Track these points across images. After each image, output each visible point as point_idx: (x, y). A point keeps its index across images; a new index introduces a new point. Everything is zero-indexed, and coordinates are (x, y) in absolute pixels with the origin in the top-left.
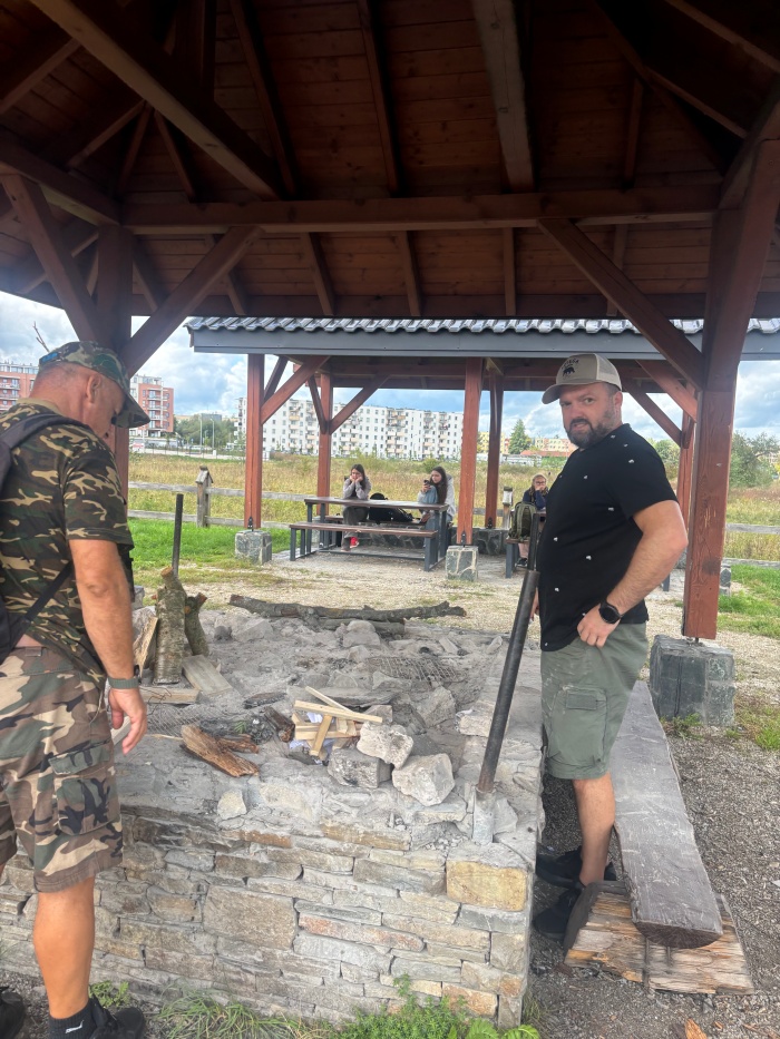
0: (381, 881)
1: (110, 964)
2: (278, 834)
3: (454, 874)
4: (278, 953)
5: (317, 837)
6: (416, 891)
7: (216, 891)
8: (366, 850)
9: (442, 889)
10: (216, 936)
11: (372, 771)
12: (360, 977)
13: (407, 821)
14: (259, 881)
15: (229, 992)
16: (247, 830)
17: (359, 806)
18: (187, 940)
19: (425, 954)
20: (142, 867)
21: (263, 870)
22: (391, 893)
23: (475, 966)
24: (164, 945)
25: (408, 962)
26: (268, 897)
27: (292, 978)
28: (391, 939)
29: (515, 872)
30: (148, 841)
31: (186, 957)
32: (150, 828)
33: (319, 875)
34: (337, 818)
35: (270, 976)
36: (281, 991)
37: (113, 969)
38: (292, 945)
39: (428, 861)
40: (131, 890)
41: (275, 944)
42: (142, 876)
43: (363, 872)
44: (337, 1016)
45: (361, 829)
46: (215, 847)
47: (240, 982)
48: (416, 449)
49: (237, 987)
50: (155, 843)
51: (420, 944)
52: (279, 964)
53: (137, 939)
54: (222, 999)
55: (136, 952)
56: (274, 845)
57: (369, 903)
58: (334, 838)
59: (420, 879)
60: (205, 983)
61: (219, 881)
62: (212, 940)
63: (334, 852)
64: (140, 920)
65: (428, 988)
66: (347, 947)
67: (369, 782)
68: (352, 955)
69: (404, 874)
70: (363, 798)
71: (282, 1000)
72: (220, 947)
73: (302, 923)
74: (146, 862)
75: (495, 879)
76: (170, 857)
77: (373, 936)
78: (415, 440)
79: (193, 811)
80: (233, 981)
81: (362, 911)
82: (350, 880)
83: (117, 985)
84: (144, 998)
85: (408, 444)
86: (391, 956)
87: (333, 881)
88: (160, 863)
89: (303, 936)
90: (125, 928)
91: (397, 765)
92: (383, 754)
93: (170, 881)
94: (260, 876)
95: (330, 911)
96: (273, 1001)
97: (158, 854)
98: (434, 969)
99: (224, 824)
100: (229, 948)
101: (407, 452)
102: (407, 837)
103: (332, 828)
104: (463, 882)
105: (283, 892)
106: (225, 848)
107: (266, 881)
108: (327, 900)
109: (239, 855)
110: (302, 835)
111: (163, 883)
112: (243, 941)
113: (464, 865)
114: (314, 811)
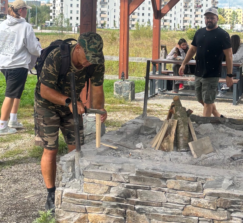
48: (179, 22)
78: (178, 16)
85: (173, 19)
101: (172, 24)
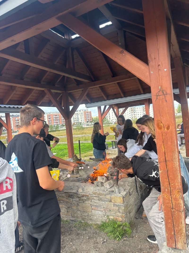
0: (102, 201)
1: (67, 217)
2: (87, 194)
3: (112, 198)
4: (90, 213)
5: (92, 194)
6: (107, 202)
7: (80, 204)
8: (99, 196)
9: (111, 201)
10: (81, 211)
11: (100, 183)
12: (101, 216)
13: (105, 191)
14: (85, 202)
15: (84, 220)
16: (83, 194)
17: (99, 189)
18: (77, 212)
19: (110, 212)
20: (69, 201)
21: (86, 200)
22: (104, 202)
23: (118, 213)
24: (74, 213)
25: (108, 213)
26: (87, 204)
27: (92, 217)
28: (105, 210)
29: (121, 197)
30: (70, 197)
31: (77, 215)
32: (70, 195)
33: (93, 200)
34: (95, 191)
35: (89, 217)
36: (91, 220)
37: (67, 218)
38: (91, 212)
39: (108, 197)
40: (68, 205)
41: (89, 212)
42: (70, 202)
43: (100, 200)
44: (99, 223)
45: (98, 193)
46: (79, 197)
47: (85, 218)
49: (85, 219)
50: (71, 197)
51: (109, 210)
52: (90, 215)
53: (70, 213)
54: (83, 222)
55: (70, 215)
56: (87, 196)
57: (101, 204)
58: (95, 194)
59: (107, 200)
60: (80, 219)
61: (80, 203)
62: (80, 212)
63: (95, 196)
64: (70, 209)
65: (111, 217)
66: (99, 211)
67: (100, 185)
68: (100, 213)
69: (105, 199)
70: (99, 188)
71: (91, 221)
72: (82, 213)
73: (92, 208)
74: (70, 200)
75: (118, 199)
76: (73, 199)
77: (102, 209)
79: (75, 192)
80: (84, 218)
81: (100, 206)
82: (98, 201)
83: (68, 220)
84: (72, 222)
86: (105, 212)
87: (96, 201)
88: (72, 201)
89: (93, 210)
90: (68, 211)
91: (104, 182)
92: (101, 181)
93: (73, 203)
94: (85, 201)
95: (96, 206)
96: (90, 221)
97: (71, 199)
98: (112, 214)
99: (79, 194)
100: (83, 213)
102: (105, 193)
103: (94, 193)
104: (114, 200)
105: (89, 204)
106: (80, 197)
107: (86, 202)
108: (95, 204)
109: (82, 198)
110: (90, 194)
111: (72, 204)
112: (85, 212)
113: (113, 197)
114: (92, 191)
